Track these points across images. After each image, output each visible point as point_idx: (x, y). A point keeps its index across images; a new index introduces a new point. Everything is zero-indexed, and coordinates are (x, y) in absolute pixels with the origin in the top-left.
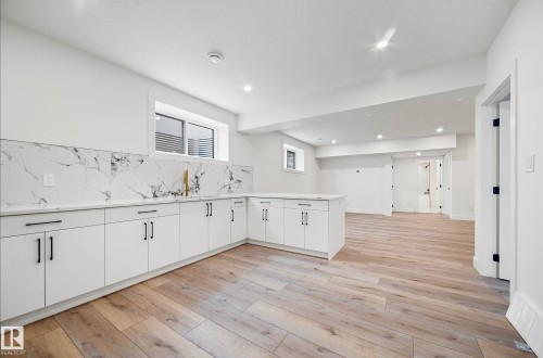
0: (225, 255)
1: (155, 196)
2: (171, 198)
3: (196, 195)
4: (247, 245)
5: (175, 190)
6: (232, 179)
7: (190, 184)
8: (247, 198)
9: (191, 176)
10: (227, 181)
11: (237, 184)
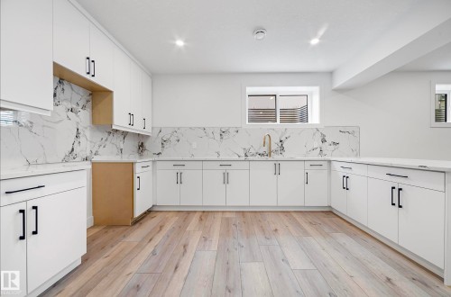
0: (295, 215)
1: (246, 156)
2: (258, 157)
3: (281, 156)
4: (330, 212)
5: (261, 152)
6: (324, 141)
7: (274, 147)
8: (330, 161)
9: (275, 140)
10: (317, 143)
11: (333, 147)
